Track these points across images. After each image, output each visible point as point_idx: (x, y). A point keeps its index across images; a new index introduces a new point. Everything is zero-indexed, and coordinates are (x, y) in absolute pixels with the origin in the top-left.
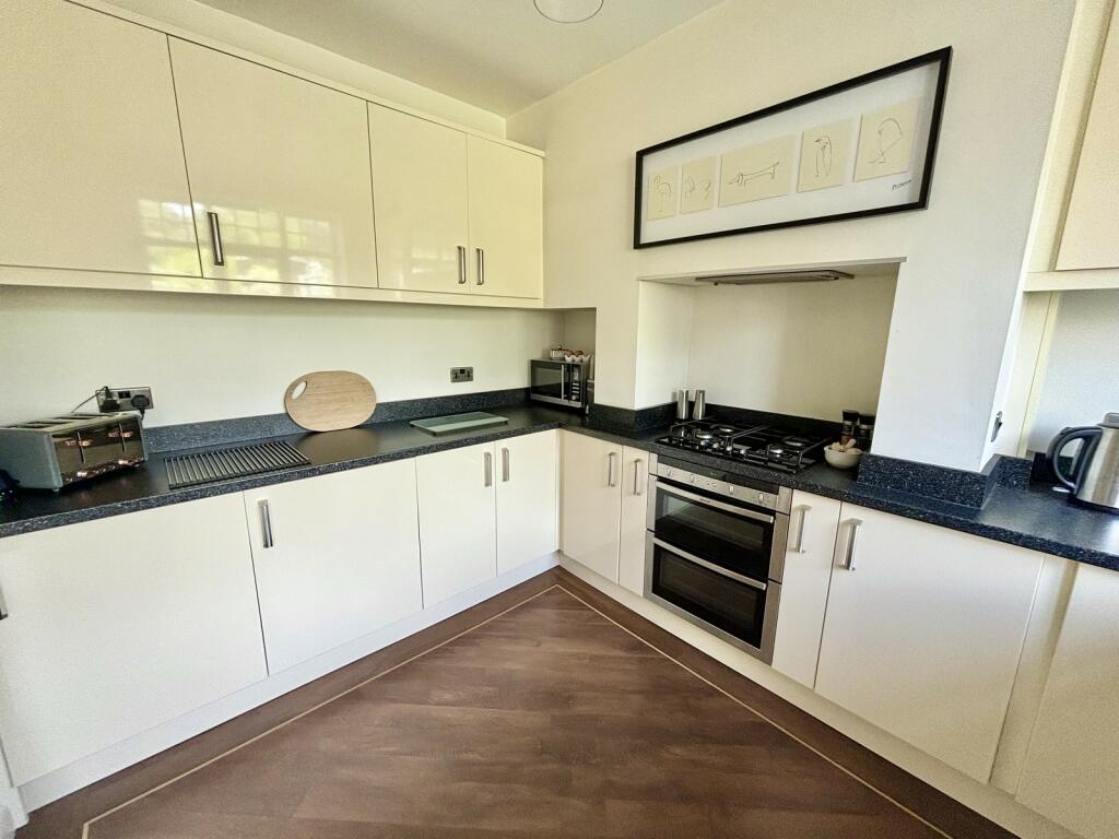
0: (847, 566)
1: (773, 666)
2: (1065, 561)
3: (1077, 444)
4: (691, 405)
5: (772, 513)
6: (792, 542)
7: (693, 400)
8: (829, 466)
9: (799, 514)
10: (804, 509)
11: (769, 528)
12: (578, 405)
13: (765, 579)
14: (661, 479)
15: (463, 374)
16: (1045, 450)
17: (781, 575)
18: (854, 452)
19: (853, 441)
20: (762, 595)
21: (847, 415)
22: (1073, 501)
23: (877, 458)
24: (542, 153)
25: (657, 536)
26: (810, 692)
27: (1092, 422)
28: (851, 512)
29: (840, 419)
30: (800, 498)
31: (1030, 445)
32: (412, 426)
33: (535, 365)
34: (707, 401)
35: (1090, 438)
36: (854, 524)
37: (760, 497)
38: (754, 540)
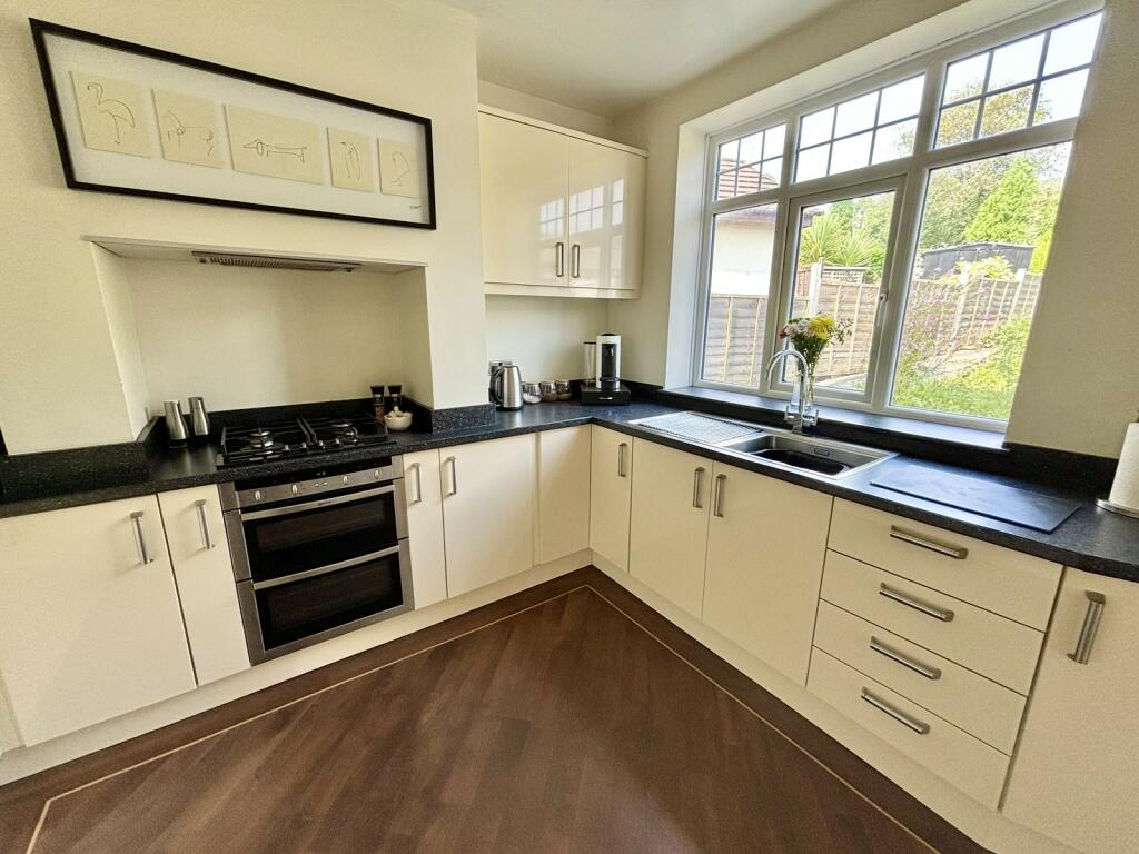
0: (454, 492)
2: (536, 434)
4: (188, 419)
5: (389, 482)
6: (411, 496)
7: (188, 412)
9: (413, 473)
10: (416, 466)
11: (388, 497)
13: (395, 543)
14: (247, 510)
17: (406, 529)
18: (407, 415)
19: (396, 409)
20: (395, 557)
21: (377, 390)
22: (504, 409)
23: (440, 412)
26: (446, 602)
28: (447, 453)
29: (370, 395)
30: (409, 459)
34: (208, 411)
36: (452, 460)
37: (377, 474)
38: (378, 515)
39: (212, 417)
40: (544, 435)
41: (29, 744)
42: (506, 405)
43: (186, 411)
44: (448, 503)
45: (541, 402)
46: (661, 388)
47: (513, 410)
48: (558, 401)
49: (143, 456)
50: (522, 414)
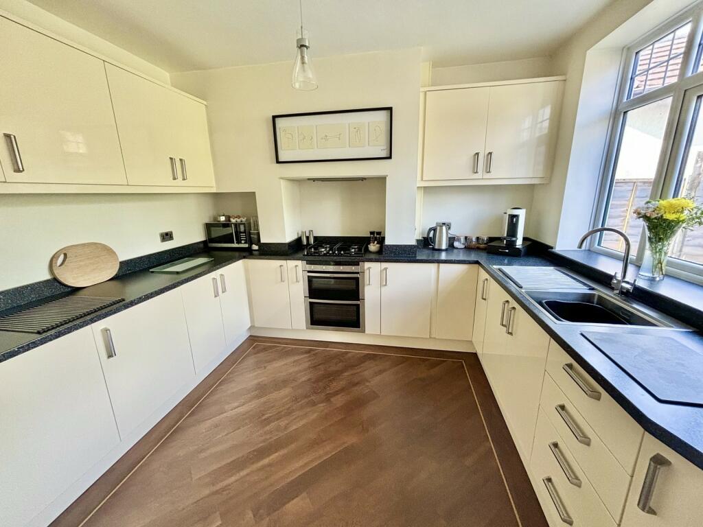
0: (386, 285)
1: (366, 332)
2: (436, 264)
3: (432, 232)
5: (358, 273)
6: (367, 281)
8: (371, 252)
9: (368, 271)
10: (369, 268)
11: (357, 279)
12: (247, 246)
13: (359, 300)
14: (309, 272)
15: (167, 236)
16: (426, 236)
17: (364, 296)
18: (378, 245)
19: (376, 242)
20: (358, 306)
21: (372, 233)
22: (434, 249)
23: (387, 246)
24: (205, 103)
25: (310, 297)
26: (380, 336)
27: (434, 225)
28: (385, 265)
29: (369, 235)
30: (367, 265)
31: (422, 234)
32: (152, 272)
33: (208, 227)
34: (314, 235)
35: (435, 230)
36: (386, 269)
37: (353, 268)
38: (352, 286)
39: (316, 238)
40: (442, 265)
41: (256, 326)
42: (436, 247)
43: (307, 235)
44: (383, 289)
45: (465, 247)
46: (552, 248)
47: (440, 250)
48: (478, 249)
49: (287, 248)
50: (447, 253)
